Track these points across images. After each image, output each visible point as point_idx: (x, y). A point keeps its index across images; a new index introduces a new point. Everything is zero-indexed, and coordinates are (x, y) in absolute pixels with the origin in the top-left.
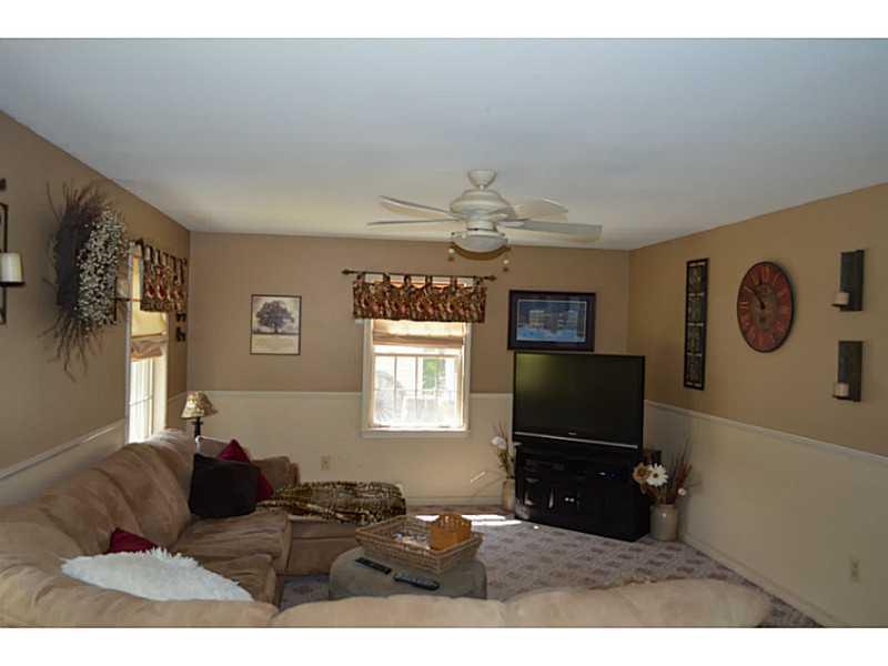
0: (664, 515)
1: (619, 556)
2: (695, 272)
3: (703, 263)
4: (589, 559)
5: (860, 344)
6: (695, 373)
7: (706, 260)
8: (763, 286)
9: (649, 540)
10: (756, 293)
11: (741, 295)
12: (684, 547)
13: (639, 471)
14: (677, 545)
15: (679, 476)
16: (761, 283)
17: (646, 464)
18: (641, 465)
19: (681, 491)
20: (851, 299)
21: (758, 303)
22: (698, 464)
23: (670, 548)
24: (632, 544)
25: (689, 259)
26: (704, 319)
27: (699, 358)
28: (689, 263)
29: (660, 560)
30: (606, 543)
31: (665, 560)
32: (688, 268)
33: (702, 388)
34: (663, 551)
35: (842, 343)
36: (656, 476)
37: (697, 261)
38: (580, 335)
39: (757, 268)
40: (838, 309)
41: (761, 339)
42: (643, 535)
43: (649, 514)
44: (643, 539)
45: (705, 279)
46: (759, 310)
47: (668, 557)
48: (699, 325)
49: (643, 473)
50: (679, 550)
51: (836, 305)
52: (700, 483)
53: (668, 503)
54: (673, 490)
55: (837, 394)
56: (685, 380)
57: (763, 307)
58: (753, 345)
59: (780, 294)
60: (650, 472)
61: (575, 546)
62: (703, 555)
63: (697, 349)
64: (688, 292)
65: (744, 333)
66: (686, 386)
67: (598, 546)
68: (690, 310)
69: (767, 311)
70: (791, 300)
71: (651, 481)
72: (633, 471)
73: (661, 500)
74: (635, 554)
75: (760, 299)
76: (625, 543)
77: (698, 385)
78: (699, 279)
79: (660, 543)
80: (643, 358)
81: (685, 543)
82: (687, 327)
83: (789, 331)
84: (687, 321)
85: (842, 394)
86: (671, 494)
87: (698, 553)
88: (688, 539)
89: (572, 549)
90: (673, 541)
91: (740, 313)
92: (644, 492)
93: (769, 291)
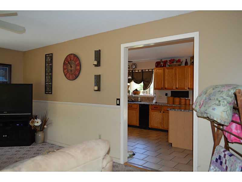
0: (40, 135)
1: (26, 151)
2: (48, 58)
3: (51, 55)
4: (15, 154)
5: (100, 75)
6: (49, 89)
7: (52, 54)
8: (71, 61)
9: (36, 144)
10: (69, 63)
11: (64, 64)
12: (47, 144)
13: (32, 122)
14: (44, 144)
15: (45, 122)
16: (71, 60)
17: (34, 119)
18: (32, 120)
19: (45, 126)
20: (98, 63)
21: (70, 66)
22: (50, 117)
23: (42, 145)
24: (29, 147)
25: (46, 54)
26: (51, 72)
27: (50, 84)
28: (46, 55)
29: (41, 149)
30: (20, 148)
31: (42, 149)
32: (46, 57)
33: (51, 94)
34: (41, 146)
35: (95, 75)
36: (37, 122)
37: (49, 54)
38: (6, 79)
39: (69, 55)
40: (94, 66)
41: (71, 77)
42: (33, 143)
43: (35, 135)
44: (33, 144)
45: (52, 60)
46: (70, 68)
47: (43, 148)
48: (50, 74)
49: (33, 122)
50: (46, 145)
51: (94, 65)
52: (51, 123)
53: (41, 131)
54: (43, 126)
55: (95, 89)
56: (45, 92)
57: (71, 67)
58: (68, 78)
59: (77, 63)
60: (36, 121)
61: (9, 151)
62: (53, 145)
63: (50, 81)
64: (46, 64)
65: (65, 75)
66: (45, 93)
67: (17, 149)
68: (47, 69)
69: (72, 68)
70: (80, 65)
71: (36, 124)
72: (29, 122)
73: (39, 130)
74: (32, 149)
75: (70, 65)
76: (27, 147)
77: (49, 93)
78: (50, 60)
79: (39, 144)
80: (32, 84)
81: (47, 142)
82: (46, 75)
83: (79, 74)
84: (46, 73)
85: (96, 89)
86: (42, 128)
87: (52, 144)
88: (48, 141)
89: (8, 153)
90: (43, 143)
91: (64, 69)
92: (33, 129)
93: (73, 62)
